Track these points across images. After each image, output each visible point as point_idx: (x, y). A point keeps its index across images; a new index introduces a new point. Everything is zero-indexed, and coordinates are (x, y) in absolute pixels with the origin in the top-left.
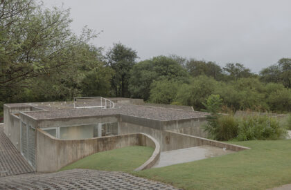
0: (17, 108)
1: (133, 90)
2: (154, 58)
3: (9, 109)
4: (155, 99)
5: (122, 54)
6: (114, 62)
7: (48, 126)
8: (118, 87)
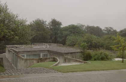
0: (11, 47)
1: (59, 40)
2: (69, 26)
3: (8, 47)
4: (68, 44)
5: (55, 23)
6: (51, 27)
7: (22, 54)
8: (53, 38)
